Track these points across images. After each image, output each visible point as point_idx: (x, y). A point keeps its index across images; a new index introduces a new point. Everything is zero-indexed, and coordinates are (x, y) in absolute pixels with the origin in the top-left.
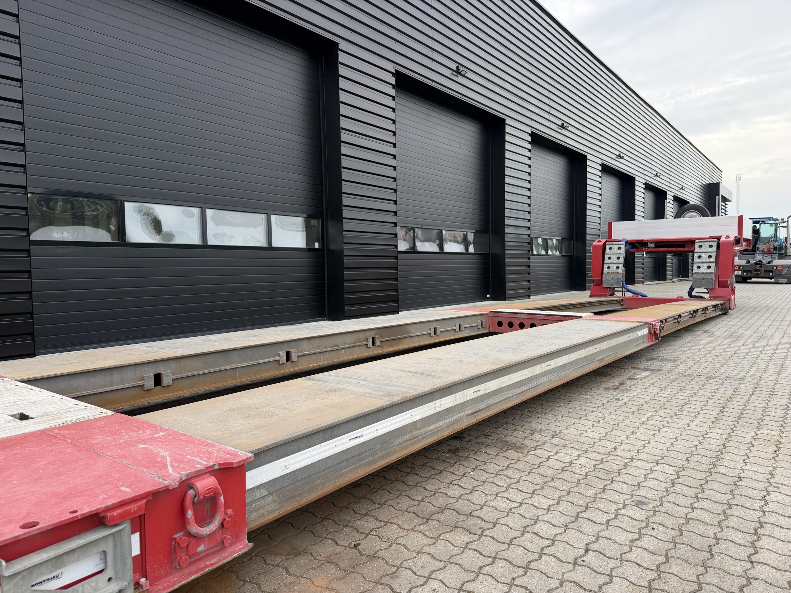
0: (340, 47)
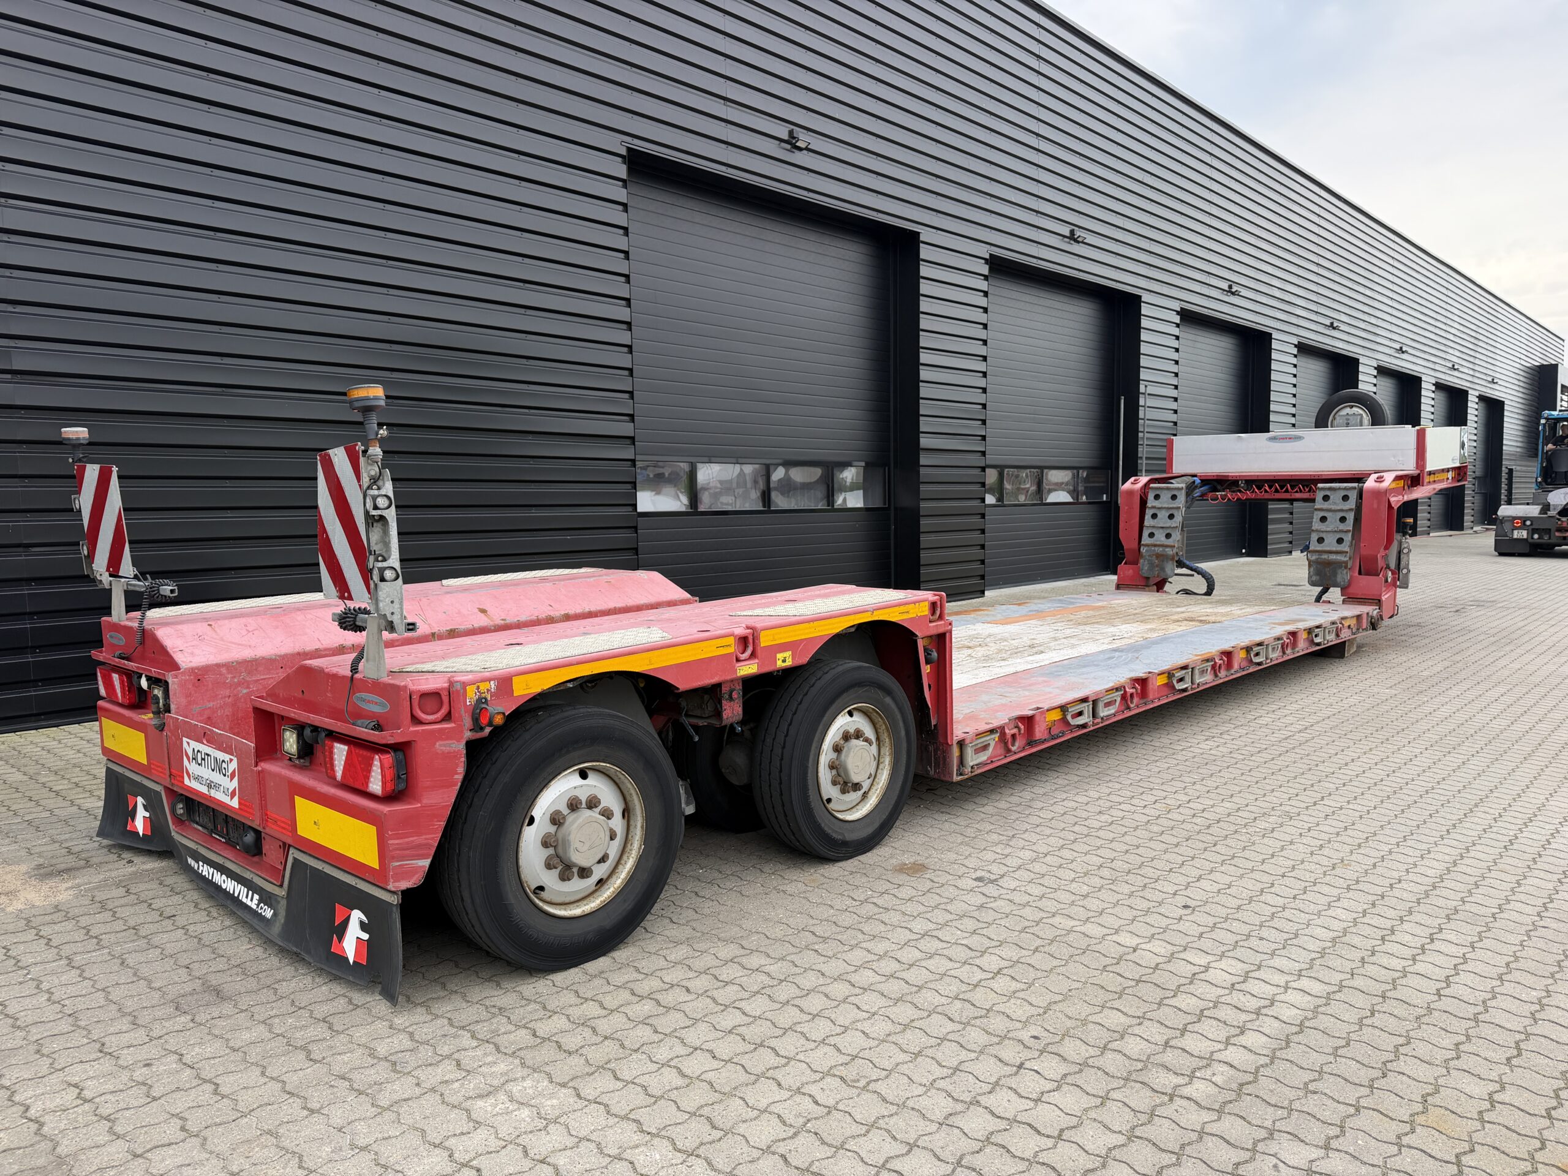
0: (922, 238)
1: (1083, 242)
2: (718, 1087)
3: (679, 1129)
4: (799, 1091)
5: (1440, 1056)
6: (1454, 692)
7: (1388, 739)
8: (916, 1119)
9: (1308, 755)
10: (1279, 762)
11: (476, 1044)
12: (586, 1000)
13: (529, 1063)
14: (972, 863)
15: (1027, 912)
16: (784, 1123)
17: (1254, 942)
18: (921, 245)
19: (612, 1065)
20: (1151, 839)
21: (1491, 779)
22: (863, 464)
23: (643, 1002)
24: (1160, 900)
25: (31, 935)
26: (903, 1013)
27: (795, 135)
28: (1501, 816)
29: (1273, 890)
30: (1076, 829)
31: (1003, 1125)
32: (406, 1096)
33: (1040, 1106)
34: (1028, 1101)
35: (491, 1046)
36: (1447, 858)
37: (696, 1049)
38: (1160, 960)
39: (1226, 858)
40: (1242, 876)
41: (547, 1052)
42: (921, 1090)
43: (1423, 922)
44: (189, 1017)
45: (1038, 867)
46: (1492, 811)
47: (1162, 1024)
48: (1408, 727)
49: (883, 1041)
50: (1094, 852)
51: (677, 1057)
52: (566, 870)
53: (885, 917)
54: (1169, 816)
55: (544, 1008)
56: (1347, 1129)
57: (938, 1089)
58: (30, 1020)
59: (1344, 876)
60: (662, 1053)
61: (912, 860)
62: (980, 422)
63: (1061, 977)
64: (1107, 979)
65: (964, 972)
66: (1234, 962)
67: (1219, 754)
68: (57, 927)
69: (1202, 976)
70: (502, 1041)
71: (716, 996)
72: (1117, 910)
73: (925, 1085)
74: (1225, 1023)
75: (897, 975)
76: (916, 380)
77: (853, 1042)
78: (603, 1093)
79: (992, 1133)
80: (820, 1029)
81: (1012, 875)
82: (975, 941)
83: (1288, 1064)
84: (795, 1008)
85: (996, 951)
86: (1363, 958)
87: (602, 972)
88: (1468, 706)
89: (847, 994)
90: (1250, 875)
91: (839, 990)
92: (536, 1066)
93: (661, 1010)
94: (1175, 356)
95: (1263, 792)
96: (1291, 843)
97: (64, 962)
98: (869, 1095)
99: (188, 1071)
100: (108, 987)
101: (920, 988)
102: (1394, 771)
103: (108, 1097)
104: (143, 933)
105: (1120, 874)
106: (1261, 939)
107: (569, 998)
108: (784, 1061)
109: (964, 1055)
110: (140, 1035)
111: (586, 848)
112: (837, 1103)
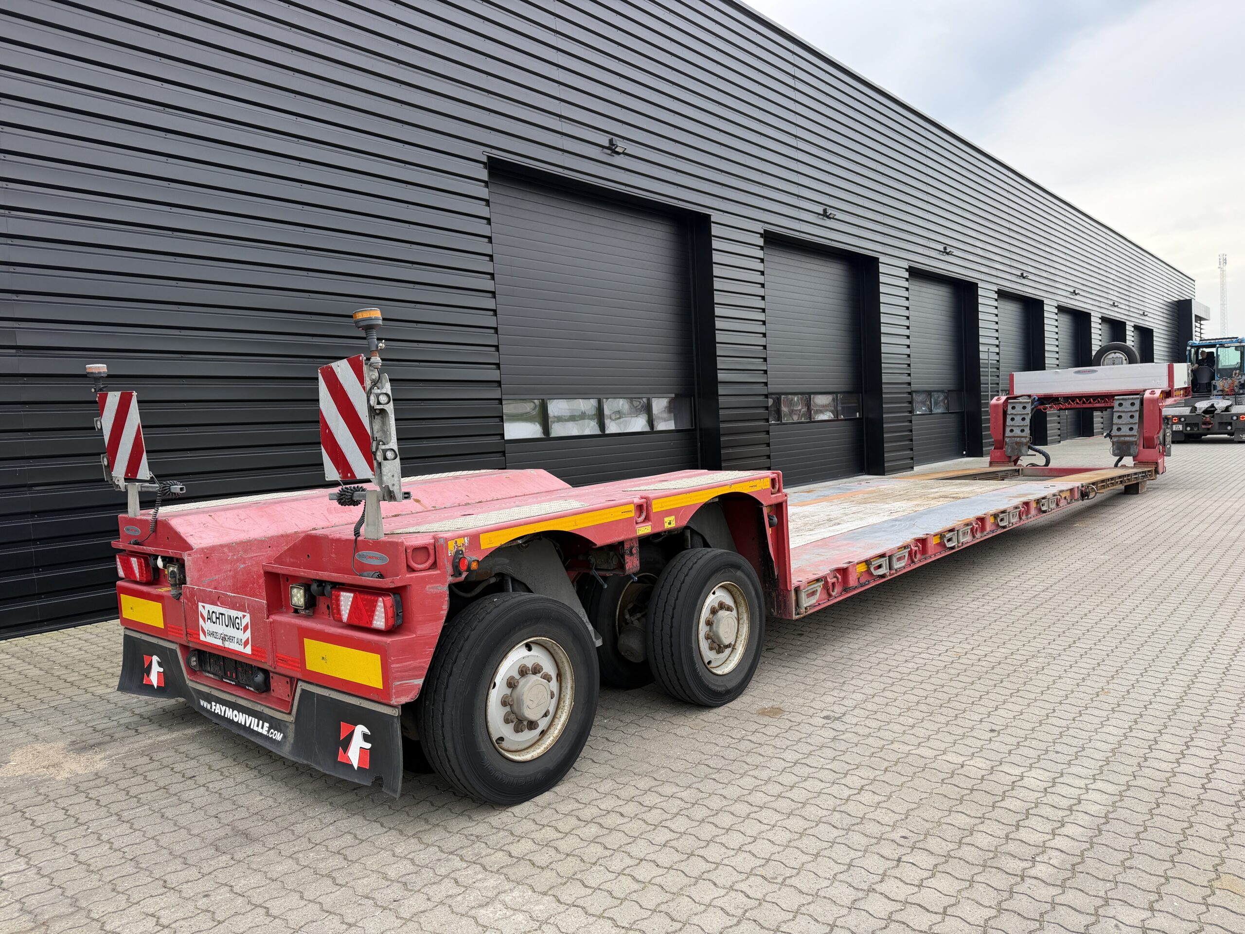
0: (713, 219)
1: (833, 218)
2: (667, 889)
3: (645, 922)
4: (731, 888)
5: (1218, 835)
6: (1153, 555)
7: (1112, 594)
8: (829, 906)
9: (1054, 609)
10: (1034, 615)
11: (466, 865)
12: (544, 826)
13: (513, 877)
14: (817, 705)
15: (870, 741)
16: (728, 914)
17: (1052, 755)
18: (712, 224)
19: (579, 876)
20: (951, 680)
21: (1199, 621)
22: (673, 395)
23: (589, 825)
24: (970, 726)
25: (82, 798)
26: (797, 824)
27: (614, 143)
28: (1214, 649)
29: (1055, 714)
30: (891, 674)
31: (899, 906)
32: (422, 909)
33: (923, 890)
34: (913, 887)
35: (478, 866)
36: (1182, 684)
37: (641, 860)
38: (984, 772)
39: (1013, 691)
40: (1029, 705)
41: (524, 869)
42: (827, 883)
43: (1177, 733)
44: (229, 856)
45: (869, 706)
46: (1205, 646)
47: (999, 822)
48: (1125, 584)
49: (787, 846)
50: (910, 692)
51: (628, 867)
52: (519, 724)
53: (760, 750)
54: (960, 661)
55: (512, 834)
56: (1163, 895)
57: (841, 881)
58: (100, 866)
59: (1107, 701)
60: (616, 864)
61: (770, 705)
62: (762, 360)
63: (911, 790)
64: (946, 789)
65: (835, 790)
66: (1041, 772)
67: (986, 611)
68: (101, 790)
69: (1019, 783)
70: (486, 861)
71: (645, 818)
72: (939, 736)
73: (829, 879)
74: (1048, 819)
75: (783, 795)
76: (712, 329)
77: (763, 848)
78: (578, 898)
79: (892, 913)
80: (735, 840)
81: (851, 713)
82: (835, 765)
83: (1105, 848)
84: (711, 825)
85: (855, 772)
86: (1139, 764)
87: (550, 804)
88: (1167, 566)
89: (748, 811)
90: (1035, 704)
91: (741, 809)
92: (518, 880)
93: (605, 831)
94: (906, 304)
95: (1027, 640)
96: (1060, 677)
97: (114, 818)
98: (787, 889)
99: (240, 899)
100: (156, 836)
101: (804, 804)
102: (1123, 619)
103: (182, 923)
104: (173, 790)
105: (935, 708)
106: (1057, 752)
107: (528, 826)
108: (714, 866)
109: (853, 854)
110: (193, 873)
111: (534, 705)
112: (764, 896)
